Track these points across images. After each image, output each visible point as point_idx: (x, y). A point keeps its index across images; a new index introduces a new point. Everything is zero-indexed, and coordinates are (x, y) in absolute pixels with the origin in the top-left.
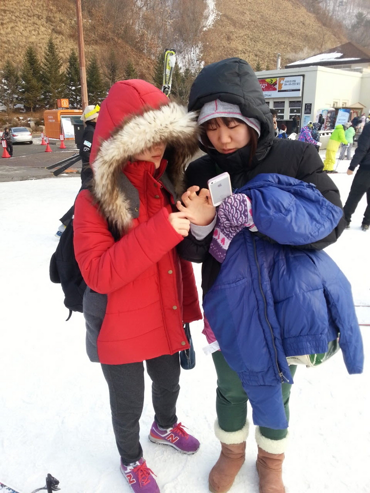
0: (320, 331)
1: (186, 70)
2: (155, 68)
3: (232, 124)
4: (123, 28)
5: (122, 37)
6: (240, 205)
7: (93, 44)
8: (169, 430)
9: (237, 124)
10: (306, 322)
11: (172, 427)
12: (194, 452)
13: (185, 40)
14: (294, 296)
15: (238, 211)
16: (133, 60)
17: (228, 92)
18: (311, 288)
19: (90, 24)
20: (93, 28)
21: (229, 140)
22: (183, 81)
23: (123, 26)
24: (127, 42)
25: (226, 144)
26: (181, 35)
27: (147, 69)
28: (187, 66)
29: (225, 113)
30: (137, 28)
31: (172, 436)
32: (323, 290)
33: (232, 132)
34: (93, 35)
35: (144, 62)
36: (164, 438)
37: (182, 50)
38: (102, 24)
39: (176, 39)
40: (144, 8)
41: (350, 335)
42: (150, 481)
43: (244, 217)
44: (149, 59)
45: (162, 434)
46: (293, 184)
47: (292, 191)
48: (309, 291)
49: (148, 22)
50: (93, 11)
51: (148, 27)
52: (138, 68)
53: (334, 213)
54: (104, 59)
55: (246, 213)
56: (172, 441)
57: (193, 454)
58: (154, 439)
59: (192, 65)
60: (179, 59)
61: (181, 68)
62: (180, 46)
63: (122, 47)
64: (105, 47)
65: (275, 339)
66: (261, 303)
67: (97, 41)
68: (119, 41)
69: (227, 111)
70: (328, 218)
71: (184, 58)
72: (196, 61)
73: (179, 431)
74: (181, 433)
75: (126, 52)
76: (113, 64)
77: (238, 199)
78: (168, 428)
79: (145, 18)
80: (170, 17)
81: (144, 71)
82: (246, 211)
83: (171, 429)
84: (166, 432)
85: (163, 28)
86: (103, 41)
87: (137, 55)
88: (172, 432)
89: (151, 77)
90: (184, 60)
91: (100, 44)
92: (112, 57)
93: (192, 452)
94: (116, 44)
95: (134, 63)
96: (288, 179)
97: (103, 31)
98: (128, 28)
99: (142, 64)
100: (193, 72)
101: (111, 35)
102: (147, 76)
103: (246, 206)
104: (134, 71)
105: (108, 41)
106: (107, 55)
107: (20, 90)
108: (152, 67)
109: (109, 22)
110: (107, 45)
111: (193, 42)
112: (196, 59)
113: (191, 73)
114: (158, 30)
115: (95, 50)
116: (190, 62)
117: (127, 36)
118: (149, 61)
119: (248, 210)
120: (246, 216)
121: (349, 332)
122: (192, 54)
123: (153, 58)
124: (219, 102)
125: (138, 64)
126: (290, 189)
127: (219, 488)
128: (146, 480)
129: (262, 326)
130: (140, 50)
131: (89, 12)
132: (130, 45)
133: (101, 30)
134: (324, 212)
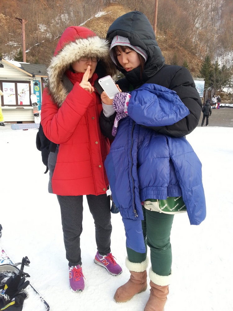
0: (160, 184)
1: (223, 66)
2: (202, 65)
3: (127, 51)
4: (184, 40)
5: (183, 46)
6: (123, 98)
7: (164, 50)
8: (104, 257)
9: (130, 51)
10: (152, 177)
11: (106, 255)
12: (116, 275)
13: (225, 48)
14: (147, 160)
15: (120, 102)
16: (188, 60)
17: (121, 29)
18: (159, 157)
19: (164, 38)
20: (166, 41)
21: (127, 62)
22: (220, 73)
23: (184, 39)
24: (186, 49)
25: (125, 64)
26: (223, 44)
27: (196, 66)
28: (225, 64)
29: (121, 43)
30: (193, 41)
31: (105, 261)
32: (169, 159)
33: (128, 56)
34: (165, 45)
35: (195, 61)
36: (101, 262)
37: (222, 54)
38: (172, 38)
39: (219, 46)
40: (201, 28)
41: (190, 195)
42: (80, 280)
43: (122, 106)
44: (199, 59)
45: (100, 259)
46: (163, 91)
47: (158, 94)
48: (158, 158)
49: (201, 37)
50: (167, 31)
51: (201, 40)
52: (190, 65)
53: (181, 110)
54: (169, 59)
55: (124, 104)
56: (105, 264)
57: (116, 276)
58: (96, 261)
59: (228, 63)
60: (220, 59)
61: (219, 65)
62: (221, 51)
63: (182, 52)
64: (171, 52)
65: (134, 188)
66: (130, 163)
67: (167, 48)
68: (181, 48)
69: (122, 42)
70: (175, 112)
71: (223, 59)
72: (231, 61)
73: (110, 259)
74: (111, 261)
75: (184, 55)
76: (175, 62)
77: (122, 95)
78: (104, 255)
79: (200, 34)
80: (217, 33)
81: (195, 67)
82: (124, 102)
83: (105, 256)
84: (102, 257)
85: (211, 40)
86: (171, 49)
87: (191, 57)
88: (106, 258)
89: (198, 71)
90: (223, 60)
91: (169, 50)
92: (175, 57)
93: (115, 274)
94: (179, 50)
95: (188, 61)
96: (161, 88)
97: (172, 43)
98: (188, 40)
99: (194, 63)
100: (228, 67)
101: (176, 45)
102: (196, 69)
103: (125, 99)
104: (187, 66)
105: (174, 48)
106: (171, 57)
107: (118, 77)
108: (200, 64)
109: (176, 37)
110: (172, 51)
111: (231, 48)
112: (231, 59)
113: (227, 68)
114: (207, 41)
115: (165, 54)
116: (227, 61)
117: (187, 45)
118: (199, 61)
119: (126, 102)
120: (124, 106)
121: (190, 193)
122: (229, 56)
123: (202, 59)
124: (119, 37)
125: (191, 62)
126: (156, 93)
127: (118, 297)
128: (77, 279)
129: (129, 178)
130: (194, 54)
131: (165, 31)
132: (188, 51)
133: (170, 42)
134: (174, 108)
